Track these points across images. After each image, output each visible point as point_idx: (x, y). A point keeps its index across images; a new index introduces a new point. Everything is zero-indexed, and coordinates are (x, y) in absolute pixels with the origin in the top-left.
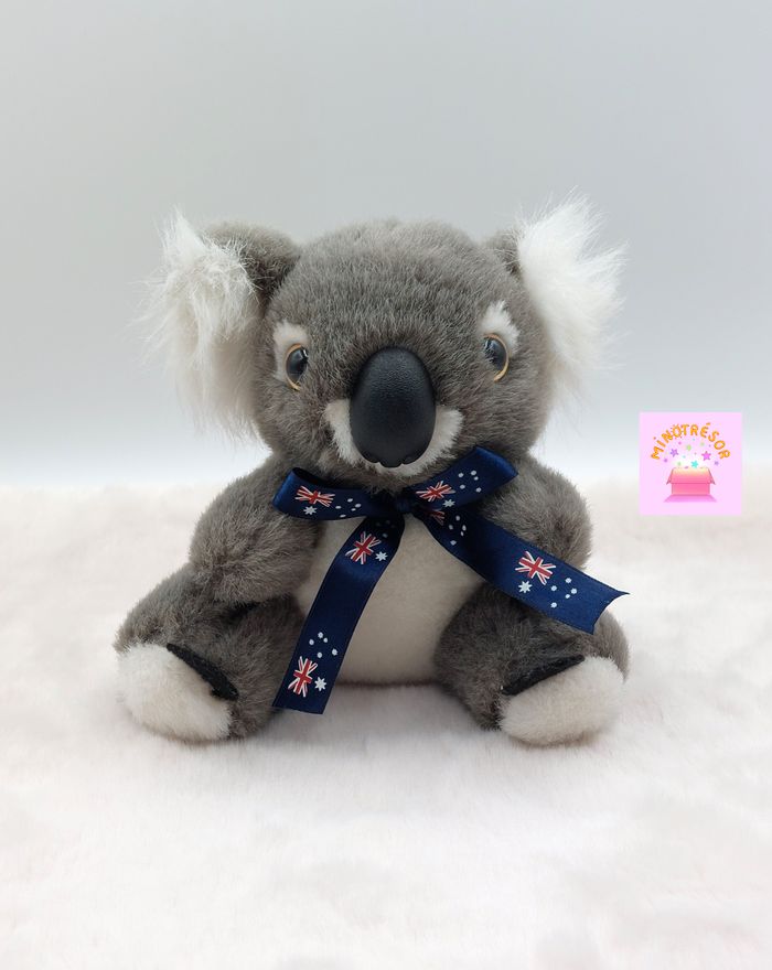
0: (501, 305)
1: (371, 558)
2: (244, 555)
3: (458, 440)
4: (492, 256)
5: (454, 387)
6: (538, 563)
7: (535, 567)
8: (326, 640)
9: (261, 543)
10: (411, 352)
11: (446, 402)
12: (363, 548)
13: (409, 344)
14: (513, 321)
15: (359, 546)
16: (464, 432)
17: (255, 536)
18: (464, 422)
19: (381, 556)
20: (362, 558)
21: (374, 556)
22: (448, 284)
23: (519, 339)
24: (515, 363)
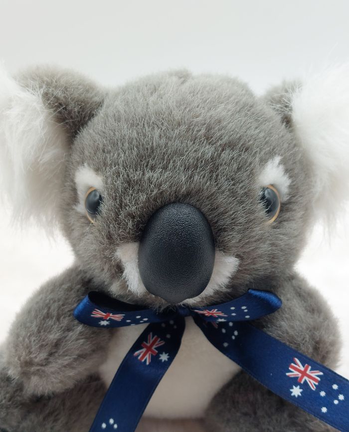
0: (277, 159)
1: (155, 359)
2: (47, 362)
3: (233, 278)
4: (270, 111)
5: (233, 238)
6: (306, 370)
7: (304, 373)
8: (116, 426)
9: (61, 352)
10: (194, 206)
11: (225, 249)
12: (149, 349)
13: (193, 201)
14: (287, 171)
15: (146, 347)
16: (239, 271)
17: (57, 344)
18: (240, 265)
19: (164, 357)
20: (148, 359)
21: (158, 356)
22: (231, 145)
23: (291, 187)
24: (286, 207)
